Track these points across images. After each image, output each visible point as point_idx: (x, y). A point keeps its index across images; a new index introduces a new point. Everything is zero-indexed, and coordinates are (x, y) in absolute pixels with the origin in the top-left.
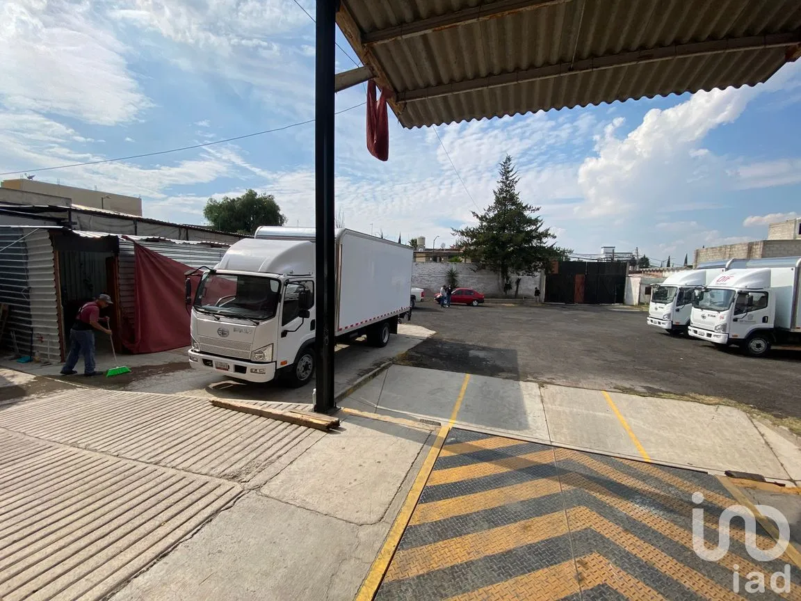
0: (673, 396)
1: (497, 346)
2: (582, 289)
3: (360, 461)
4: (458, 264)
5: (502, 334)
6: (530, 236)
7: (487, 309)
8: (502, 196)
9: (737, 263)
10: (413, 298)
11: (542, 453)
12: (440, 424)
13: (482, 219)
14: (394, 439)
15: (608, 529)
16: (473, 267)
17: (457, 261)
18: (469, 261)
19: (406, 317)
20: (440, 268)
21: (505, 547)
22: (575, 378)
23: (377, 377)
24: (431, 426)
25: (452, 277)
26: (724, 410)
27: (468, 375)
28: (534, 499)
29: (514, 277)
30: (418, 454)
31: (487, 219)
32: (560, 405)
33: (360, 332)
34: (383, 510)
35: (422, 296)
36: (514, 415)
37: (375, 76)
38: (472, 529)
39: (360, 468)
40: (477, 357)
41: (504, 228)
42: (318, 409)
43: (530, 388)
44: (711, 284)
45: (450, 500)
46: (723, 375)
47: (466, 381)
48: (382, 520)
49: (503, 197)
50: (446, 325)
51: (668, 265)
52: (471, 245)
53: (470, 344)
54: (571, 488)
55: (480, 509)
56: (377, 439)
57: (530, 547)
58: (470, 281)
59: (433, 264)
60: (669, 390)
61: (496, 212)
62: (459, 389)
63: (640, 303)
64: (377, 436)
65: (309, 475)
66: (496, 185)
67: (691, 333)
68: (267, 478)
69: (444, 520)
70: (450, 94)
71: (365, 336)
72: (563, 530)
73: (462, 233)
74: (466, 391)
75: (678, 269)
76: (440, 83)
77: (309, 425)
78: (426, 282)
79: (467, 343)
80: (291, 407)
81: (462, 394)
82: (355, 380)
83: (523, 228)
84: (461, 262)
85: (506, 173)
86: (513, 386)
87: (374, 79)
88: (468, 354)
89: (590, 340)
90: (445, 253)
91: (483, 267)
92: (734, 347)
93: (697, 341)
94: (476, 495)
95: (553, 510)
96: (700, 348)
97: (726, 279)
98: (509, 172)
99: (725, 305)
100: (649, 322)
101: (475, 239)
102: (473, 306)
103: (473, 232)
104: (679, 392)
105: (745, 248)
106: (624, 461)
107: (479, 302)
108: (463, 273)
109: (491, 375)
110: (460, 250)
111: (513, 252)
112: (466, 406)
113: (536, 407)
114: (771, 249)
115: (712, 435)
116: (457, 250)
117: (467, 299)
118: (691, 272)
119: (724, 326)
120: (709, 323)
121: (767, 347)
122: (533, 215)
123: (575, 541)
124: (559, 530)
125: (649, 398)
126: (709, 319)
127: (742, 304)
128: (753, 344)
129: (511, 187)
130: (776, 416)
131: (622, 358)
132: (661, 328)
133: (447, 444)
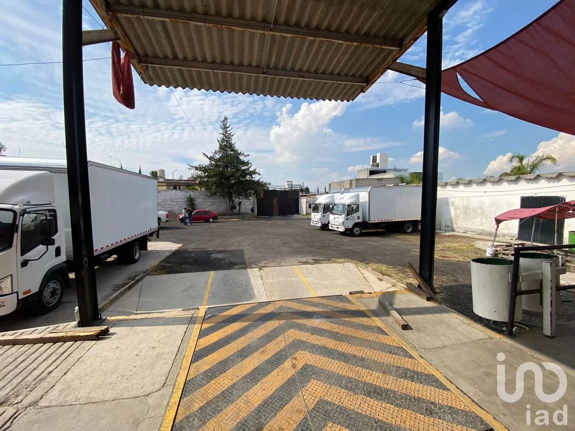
0: (325, 262)
1: (230, 249)
2: (277, 207)
3: (136, 352)
4: (195, 191)
5: (233, 240)
6: (244, 173)
7: (220, 224)
8: (223, 144)
9: (347, 190)
10: (159, 219)
11: (267, 307)
12: (198, 308)
13: (210, 159)
14: (164, 328)
15: (304, 336)
16: (207, 194)
17: (194, 189)
18: (203, 189)
19: (155, 235)
20: (180, 195)
21: (252, 367)
22: (278, 260)
23: (134, 288)
24: (191, 311)
25: (191, 202)
26: (347, 264)
27: (212, 272)
28: (266, 335)
29: (237, 201)
30: (185, 332)
31: (214, 159)
32: (272, 279)
33: (110, 253)
34: (164, 378)
35: (167, 217)
36: (246, 291)
37: (119, 39)
38: (231, 365)
39: (137, 357)
40: (217, 259)
41: (227, 167)
42: (81, 324)
43: (254, 272)
44: (336, 202)
45: (214, 354)
46: (345, 248)
47: (211, 276)
48: (165, 385)
49: (225, 145)
50: (190, 238)
51: (318, 192)
52: (204, 178)
53: (211, 250)
54: (285, 321)
55: (235, 351)
56: (148, 332)
57: (267, 361)
58: (205, 203)
59: (174, 191)
60: (323, 259)
61: (221, 155)
62: (206, 283)
63: (307, 214)
64: (147, 330)
65: (87, 378)
66: (218, 135)
67: (330, 228)
68: (41, 393)
69: (212, 367)
70: (185, 68)
71: (115, 256)
72: (283, 345)
73: (197, 168)
74: (211, 284)
75: (322, 194)
76: (176, 58)
77: (75, 339)
78: (169, 206)
79: (208, 249)
80: (50, 329)
81: (209, 286)
82: (111, 295)
83: (240, 167)
84: (197, 190)
85: (225, 128)
86: (244, 273)
87: (118, 41)
88: (210, 257)
89: (285, 237)
90: (183, 183)
91: (214, 194)
92: (348, 233)
93: (332, 232)
94: (231, 345)
95: (276, 337)
96: (335, 235)
97: (342, 198)
98: (227, 128)
99: (343, 212)
100: (312, 224)
101: (207, 174)
102: (209, 222)
103: (205, 168)
104: (328, 259)
105: (349, 182)
106: (308, 299)
107: (214, 219)
108: (200, 199)
109: (229, 269)
110: (195, 181)
111: (234, 183)
112: (213, 294)
113: (259, 283)
114: (359, 183)
115: (343, 278)
116: (193, 181)
117: (205, 218)
118: (328, 195)
119: (343, 222)
120: (337, 222)
121: (361, 231)
122: (245, 159)
123: (289, 348)
124: (281, 346)
125: (315, 265)
126: (337, 219)
127: (349, 211)
128: (355, 230)
129: (229, 138)
130: (366, 264)
131: (300, 245)
132: (317, 226)
133: (206, 319)
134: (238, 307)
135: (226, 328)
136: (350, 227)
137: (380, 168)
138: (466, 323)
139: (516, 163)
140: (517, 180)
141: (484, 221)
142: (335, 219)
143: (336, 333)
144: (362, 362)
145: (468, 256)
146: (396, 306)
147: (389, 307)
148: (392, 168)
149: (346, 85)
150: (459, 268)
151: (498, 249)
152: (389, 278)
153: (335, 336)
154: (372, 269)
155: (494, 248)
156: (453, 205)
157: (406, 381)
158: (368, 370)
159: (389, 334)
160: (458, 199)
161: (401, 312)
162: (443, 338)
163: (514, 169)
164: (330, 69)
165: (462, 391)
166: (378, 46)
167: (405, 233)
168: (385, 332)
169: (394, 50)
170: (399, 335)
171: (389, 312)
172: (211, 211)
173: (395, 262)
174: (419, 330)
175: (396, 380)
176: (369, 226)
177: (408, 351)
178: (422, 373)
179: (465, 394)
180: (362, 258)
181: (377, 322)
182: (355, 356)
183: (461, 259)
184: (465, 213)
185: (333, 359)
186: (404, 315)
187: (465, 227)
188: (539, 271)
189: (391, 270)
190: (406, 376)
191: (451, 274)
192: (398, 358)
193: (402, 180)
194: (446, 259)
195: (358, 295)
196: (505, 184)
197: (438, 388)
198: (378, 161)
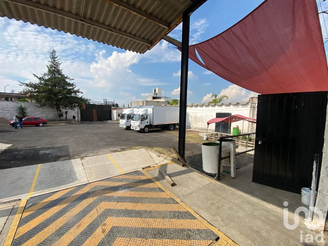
0: (128, 149)
1: (57, 145)
2: (96, 116)
4: (26, 103)
5: (60, 139)
6: (70, 92)
7: (49, 127)
8: (52, 69)
9: (141, 107)
11: (84, 189)
12: (20, 199)
13: (40, 79)
15: (112, 205)
16: (37, 105)
17: (24, 101)
18: (34, 101)
20: (12, 105)
22: (96, 151)
24: (13, 203)
25: (22, 111)
26: (141, 149)
27: (40, 165)
28: (82, 211)
29: (64, 110)
30: (5, 223)
31: (43, 79)
32: (91, 165)
40: (45, 154)
41: (55, 86)
43: (76, 161)
44: (135, 113)
46: (140, 140)
47: (39, 168)
49: (53, 70)
50: (20, 139)
51: (124, 107)
52: (34, 92)
53: (40, 147)
54: (97, 197)
55: (53, 232)
57: (81, 233)
58: (35, 112)
59: (6, 102)
60: (127, 148)
61: (49, 77)
62: (34, 174)
63: (117, 120)
66: (48, 62)
67: (131, 128)
72: (96, 216)
73: (27, 85)
74: (38, 174)
75: (127, 108)
79: (37, 147)
81: (36, 177)
83: (66, 87)
84: (28, 101)
85: (54, 58)
86: (68, 163)
88: (38, 153)
89: (101, 135)
90: (15, 96)
91: (44, 105)
92: (142, 131)
95: (91, 211)
96: (134, 133)
97: (138, 111)
98: (55, 58)
99: (139, 119)
100: (120, 126)
101: (37, 90)
102: (40, 126)
103: (35, 85)
104: (130, 148)
105: (142, 102)
106: (115, 177)
107: (43, 124)
108: (30, 109)
109: (55, 161)
110: (26, 95)
111: (62, 98)
112: (40, 182)
113: (80, 169)
114: (148, 103)
115: (139, 158)
116: (24, 94)
117: (35, 123)
118: (130, 109)
119: (139, 125)
120: (135, 125)
121: (149, 130)
122: (71, 82)
123: (100, 218)
124: (94, 217)
125: (122, 152)
126: (135, 123)
127: (142, 119)
128: (146, 129)
129: (57, 65)
130: (152, 148)
131: (112, 140)
132: (124, 128)
133: (27, 208)
134: (58, 193)
135: (46, 213)
136: (143, 128)
137: (158, 96)
138: (200, 177)
139: (214, 98)
140: (214, 106)
141: (202, 123)
142: (134, 123)
143: (134, 197)
144: (150, 214)
145: (197, 140)
146: (168, 173)
147: (164, 174)
148: (164, 96)
149: (139, 43)
150: (194, 147)
151: (208, 136)
152: (163, 155)
153: (133, 200)
154: (155, 151)
155: (207, 136)
156: (190, 116)
157: (175, 220)
158: (154, 219)
159: (165, 191)
160: (192, 113)
161: (170, 176)
162: (191, 187)
163: (213, 100)
164: (130, 30)
165: (202, 218)
166: (157, 23)
167: (170, 130)
168: (163, 190)
169: (166, 28)
170: (170, 190)
171: (164, 177)
172: (41, 118)
173: (166, 145)
174: (180, 185)
175: (170, 221)
176: (153, 127)
177: (175, 199)
178: (183, 212)
179: (204, 219)
180: (149, 145)
181: (158, 184)
182: (146, 211)
183: (194, 142)
184: (195, 120)
185: (131, 217)
186: (172, 177)
187: (195, 127)
188: (229, 148)
189: (164, 151)
190: (175, 217)
191: (191, 150)
192: (170, 206)
193: (168, 103)
194: (188, 142)
195: (147, 169)
196: (210, 107)
197: (191, 219)
198: (157, 92)
